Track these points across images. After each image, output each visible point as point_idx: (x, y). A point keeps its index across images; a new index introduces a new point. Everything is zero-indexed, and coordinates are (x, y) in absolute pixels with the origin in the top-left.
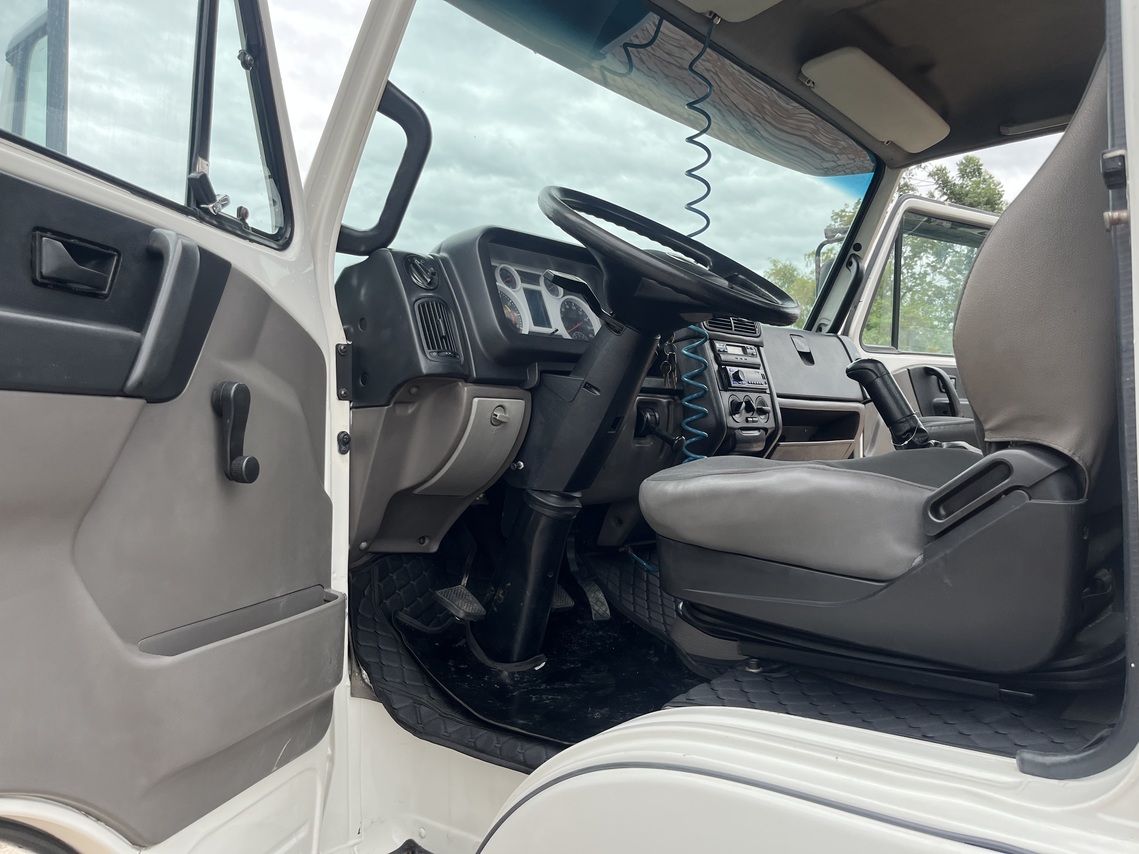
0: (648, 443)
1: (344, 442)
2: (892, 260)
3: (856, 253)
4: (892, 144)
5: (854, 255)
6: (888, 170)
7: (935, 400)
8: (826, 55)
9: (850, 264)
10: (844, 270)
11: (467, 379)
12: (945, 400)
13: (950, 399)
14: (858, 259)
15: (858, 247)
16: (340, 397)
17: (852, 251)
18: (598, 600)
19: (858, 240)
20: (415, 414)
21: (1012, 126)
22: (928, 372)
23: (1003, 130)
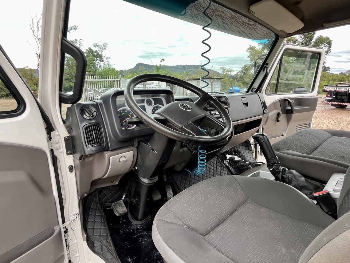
0: (185, 149)
1: (71, 169)
2: (278, 66)
3: (266, 66)
4: (282, 31)
5: (265, 67)
6: (280, 39)
7: (287, 108)
8: (259, 2)
9: (264, 70)
10: (262, 71)
11: (108, 150)
12: (289, 108)
13: (291, 108)
14: (267, 68)
15: (267, 64)
16: (68, 154)
17: (265, 65)
18: (170, 193)
19: (267, 62)
20: (93, 160)
21: (328, 23)
22: (285, 100)
23: (324, 25)
